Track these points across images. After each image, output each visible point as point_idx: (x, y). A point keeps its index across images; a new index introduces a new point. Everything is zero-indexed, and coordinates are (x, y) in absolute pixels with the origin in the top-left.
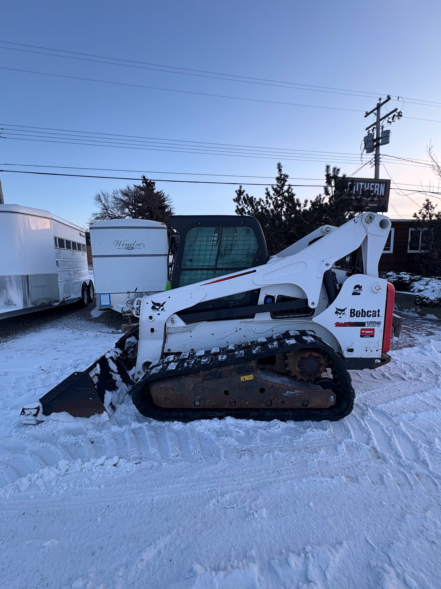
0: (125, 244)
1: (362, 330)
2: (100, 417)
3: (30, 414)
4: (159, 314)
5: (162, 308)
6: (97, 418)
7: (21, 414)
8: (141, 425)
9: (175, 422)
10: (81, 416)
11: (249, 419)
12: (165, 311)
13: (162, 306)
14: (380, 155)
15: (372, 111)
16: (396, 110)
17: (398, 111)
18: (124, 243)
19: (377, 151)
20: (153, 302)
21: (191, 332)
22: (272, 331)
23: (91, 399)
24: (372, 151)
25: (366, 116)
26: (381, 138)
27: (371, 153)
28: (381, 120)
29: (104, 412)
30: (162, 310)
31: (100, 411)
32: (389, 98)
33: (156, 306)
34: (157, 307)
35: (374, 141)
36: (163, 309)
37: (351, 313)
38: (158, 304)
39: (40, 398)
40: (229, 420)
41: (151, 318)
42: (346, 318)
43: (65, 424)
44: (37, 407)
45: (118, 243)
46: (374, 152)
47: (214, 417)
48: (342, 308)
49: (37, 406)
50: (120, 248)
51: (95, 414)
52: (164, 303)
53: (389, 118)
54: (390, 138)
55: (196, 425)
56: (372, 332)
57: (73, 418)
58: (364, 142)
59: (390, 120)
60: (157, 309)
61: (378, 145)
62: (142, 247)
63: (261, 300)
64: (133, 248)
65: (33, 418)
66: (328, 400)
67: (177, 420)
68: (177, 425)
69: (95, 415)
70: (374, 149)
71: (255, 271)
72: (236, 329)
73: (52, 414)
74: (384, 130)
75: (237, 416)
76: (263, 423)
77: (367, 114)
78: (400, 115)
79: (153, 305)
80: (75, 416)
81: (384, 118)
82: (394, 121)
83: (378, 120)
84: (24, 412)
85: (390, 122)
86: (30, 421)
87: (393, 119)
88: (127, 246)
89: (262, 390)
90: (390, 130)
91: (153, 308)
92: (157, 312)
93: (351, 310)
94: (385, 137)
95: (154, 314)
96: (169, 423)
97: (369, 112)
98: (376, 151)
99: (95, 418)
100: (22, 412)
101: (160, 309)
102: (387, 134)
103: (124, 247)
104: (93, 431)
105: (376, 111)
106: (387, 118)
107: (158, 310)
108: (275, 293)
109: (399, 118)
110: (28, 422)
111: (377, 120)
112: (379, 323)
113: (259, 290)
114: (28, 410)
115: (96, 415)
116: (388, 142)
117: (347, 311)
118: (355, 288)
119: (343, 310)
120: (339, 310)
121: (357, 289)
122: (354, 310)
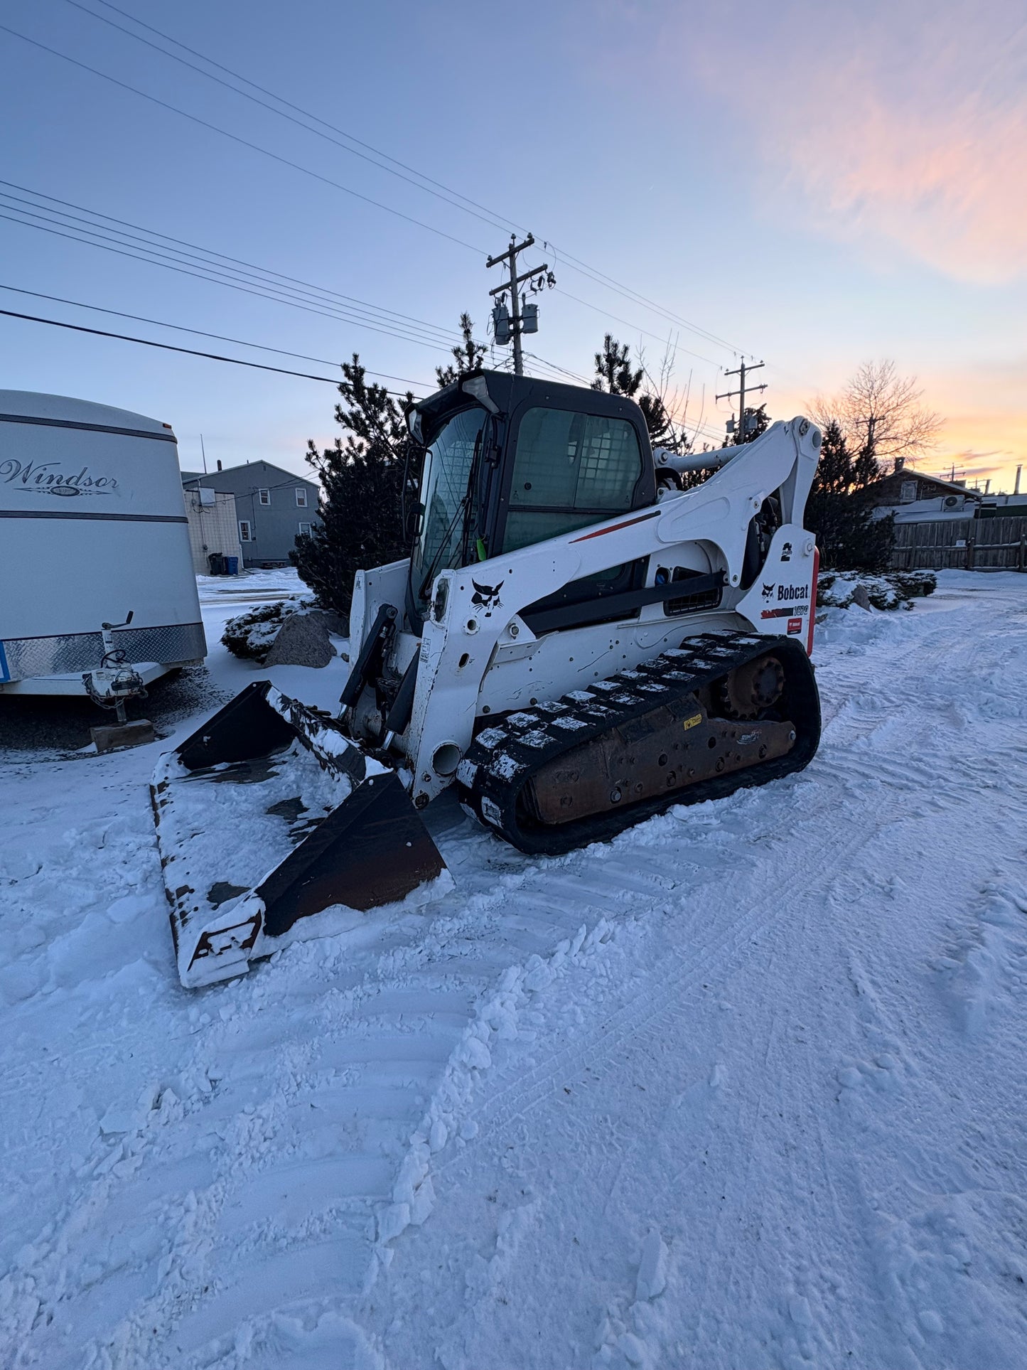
0: (46, 475)
1: (790, 621)
2: (431, 888)
3: (230, 947)
4: (488, 615)
5: (494, 598)
6: (424, 893)
7: (196, 956)
8: (523, 877)
9: (592, 846)
10: (380, 903)
11: (705, 801)
12: (501, 605)
13: (496, 593)
14: (521, 352)
15: (501, 258)
16: (544, 268)
17: (548, 271)
18: (40, 471)
19: (517, 343)
20: (476, 586)
21: (530, 659)
22: (666, 640)
23: (409, 844)
24: (506, 342)
25: (489, 265)
26: (522, 318)
27: (505, 346)
28: (519, 280)
29: (442, 869)
30: (496, 603)
31: (433, 871)
32: (530, 241)
33: (482, 595)
34: (485, 597)
35: (511, 321)
36: (498, 600)
37: (780, 592)
38: (487, 590)
39: (260, 884)
40: (679, 810)
41: (471, 625)
42: (775, 603)
43: (344, 937)
44: (254, 915)
45: (20, 472)
46: (511, 345)
47: (653, 814)
48: (770, 586)
49: (254, 913)
50: (29, 490)
51: (418, 885)
52: (499, 587)
53: (533, 281)
54: (539, 321)
55: (632, 837)
56: (798, 624)
57: (361, 913)
58: (493, 320)
59: (535, 285)
60: (485, 603)
61: (517, 332)
62: (107, 489)
63: (650, 579)
64: (77, 492)
65: (240, 954)
66: (788, 737)
67: (592, 840)
68: (598, 850)
69: (418, 888)
70: (509, 339)
71: (658, 513)
72: (611, 644)
73: (295, 926)
74: (527, 302)
75: (688, 802)
76: (725, 801)
77: (491, 263)
78: (551, 280)
79: (475, 591)
80: (363, 907)
81: (525, 277)
82: (541, 290)
83: (514, 280)
84: (209, 947)
85: (535, 290)
86: (231, 967)
87: (539, 285)
88: (54, 484)
89: (712, 743)
90: (536, 306)
91: (476, 600)
92: (485, 610)
93: (780, 587)
94: (529, 318)
95: (477, 613)
96: (575, 854)
97: (494, 257)
98: (514, 342)
99: (422, 895)
100: (198, 949)
101: (491, 603)
102: (531, 311)
103: (43, 484)
104: (442, 921)
105: (507, 260)
106: (529, 280)
107: (486, 605)
108: (670, 564)
109: (550, 286)
110: (223, 975)
111: (512, 278)
112: (805, 608)
113: (647, 558)
114: (222, 934)
115: (423, 884)
116: (534, 330)
117: (775, 591)
118: (784, 549)
119: (770, 589)
120: (766, 588)
121: (787, 549)
122: (782, 587)
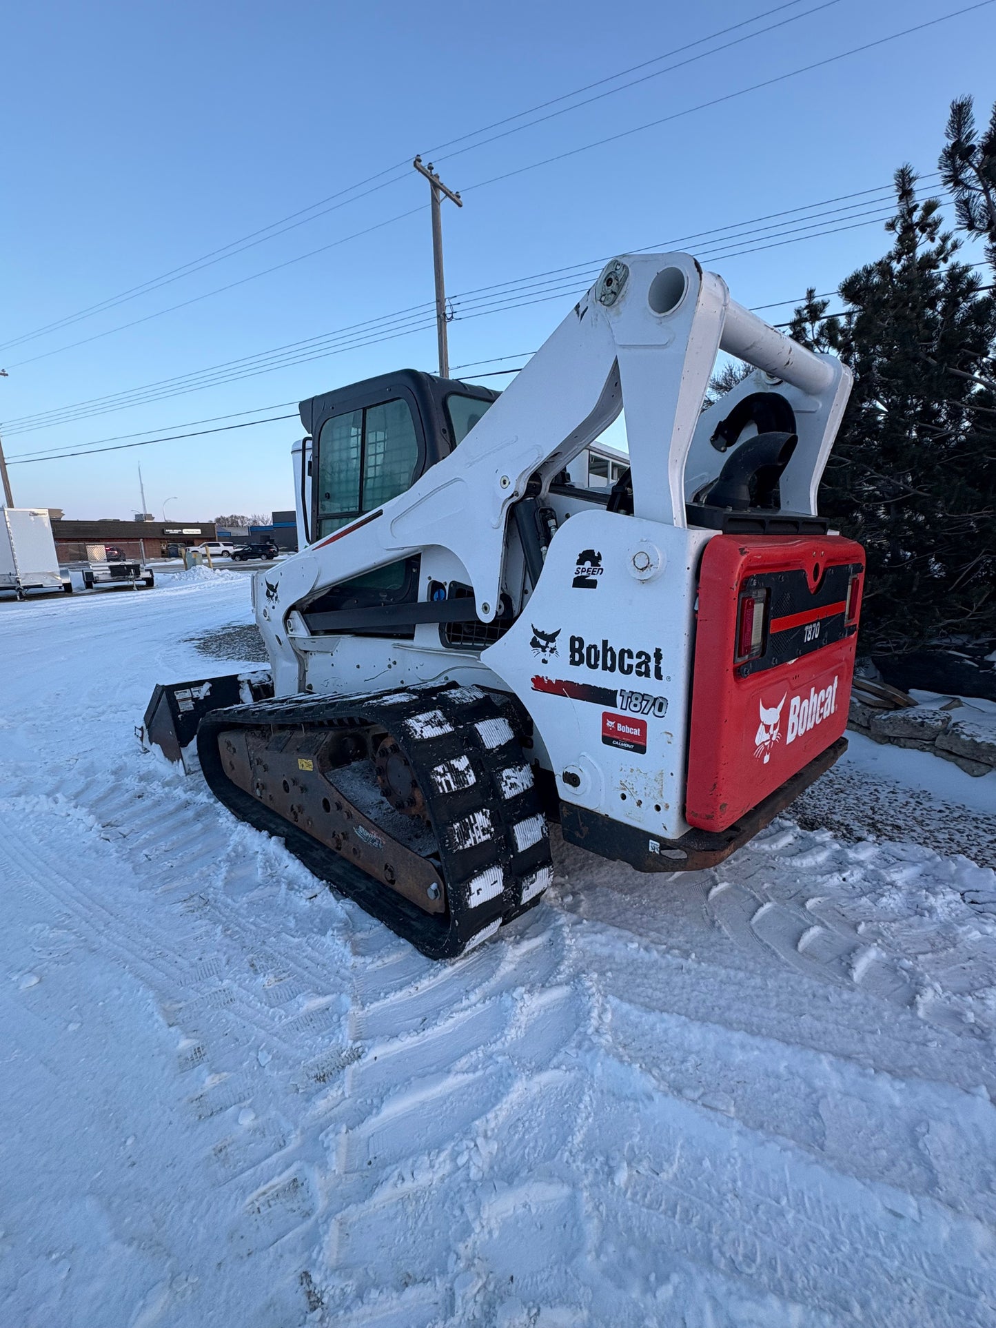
1: (606, 716)
4: (273, 607)
12: (279, 601)
13: (275, 591)
21: (332, 655)
23: (170, 733)
29: (180, 760)
31: (178, 757)
33: (270, 591)
37: (573, 649)
38: (272, 588)
48: (549, 632)
52: (277, 586)
56: (638, 732)
60: (272, 597)
63: (423, 593)
66: (429, 888)
71: (380, 513)
72: (389, 663)
79: (267, 588)
89: (326, 806)
91: (268, 594)
92: (272, 603)
93: (573, 639)
95: (269, 606)
107: (272, 599)
108: (445, 577)
112: (664, 705)
117: (562, 644)
118: (581, 562)
119: (551, 638)
120: (541, 635)
121: (588, 564)
122: (581, 641)
